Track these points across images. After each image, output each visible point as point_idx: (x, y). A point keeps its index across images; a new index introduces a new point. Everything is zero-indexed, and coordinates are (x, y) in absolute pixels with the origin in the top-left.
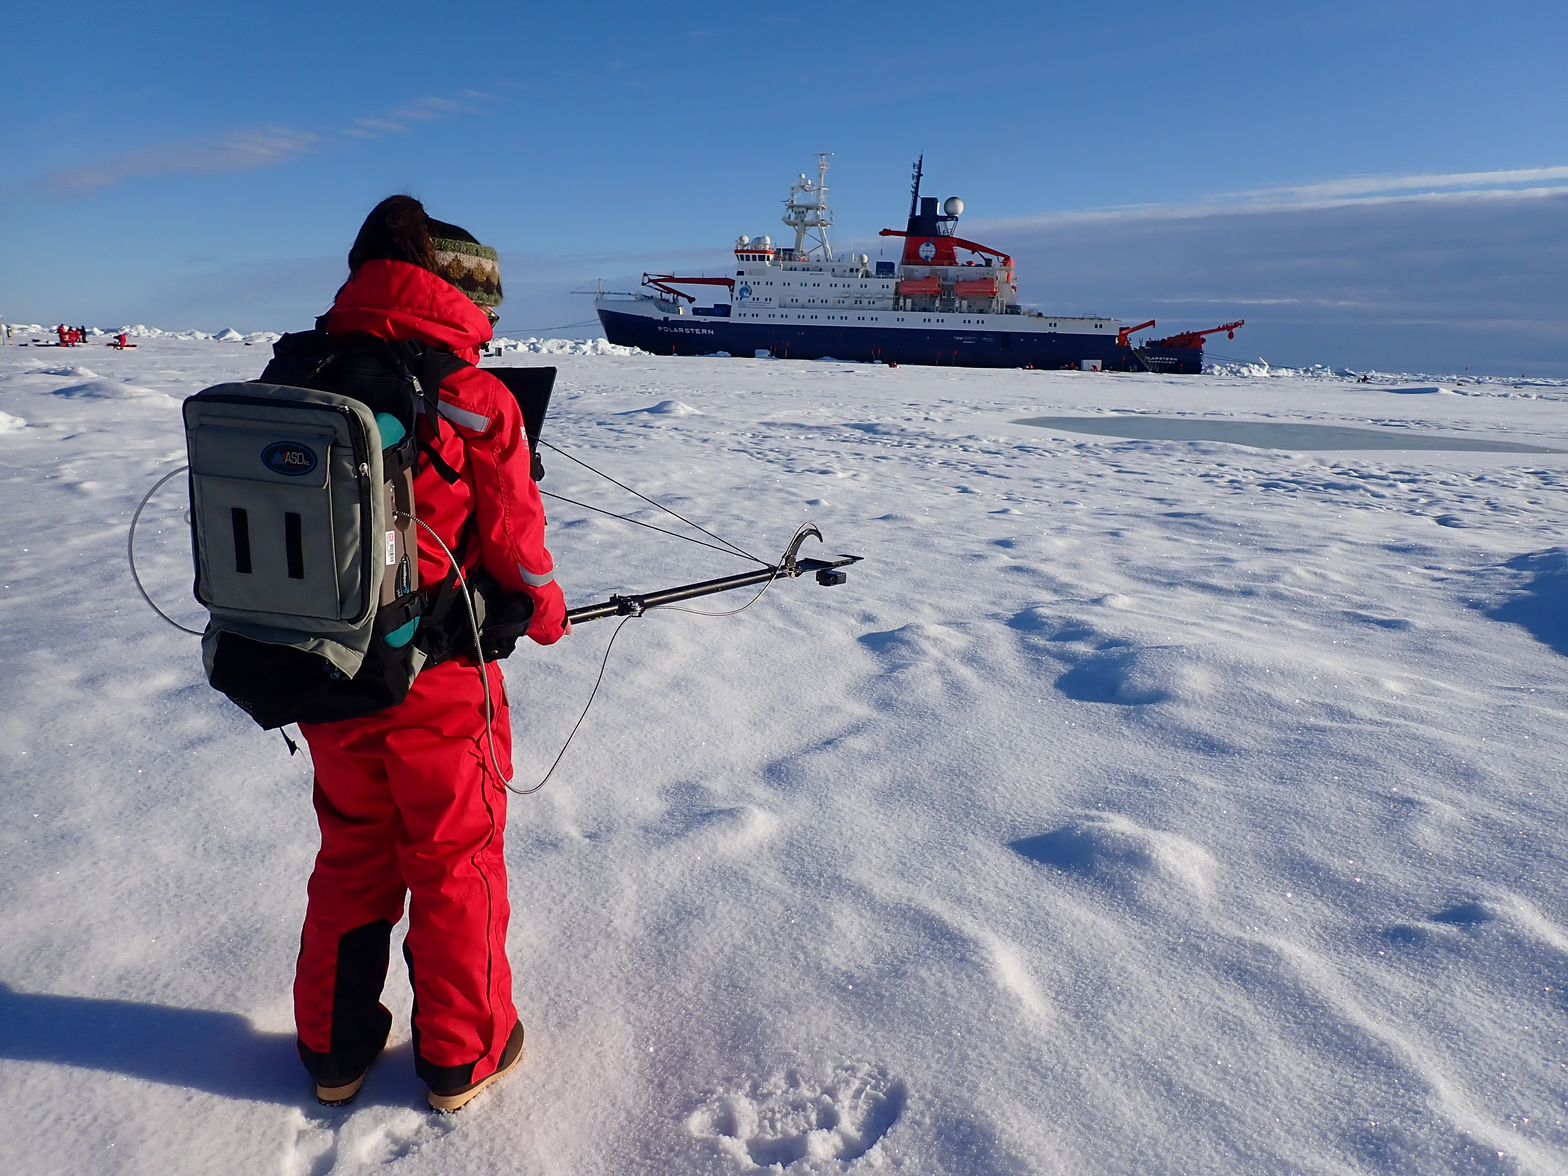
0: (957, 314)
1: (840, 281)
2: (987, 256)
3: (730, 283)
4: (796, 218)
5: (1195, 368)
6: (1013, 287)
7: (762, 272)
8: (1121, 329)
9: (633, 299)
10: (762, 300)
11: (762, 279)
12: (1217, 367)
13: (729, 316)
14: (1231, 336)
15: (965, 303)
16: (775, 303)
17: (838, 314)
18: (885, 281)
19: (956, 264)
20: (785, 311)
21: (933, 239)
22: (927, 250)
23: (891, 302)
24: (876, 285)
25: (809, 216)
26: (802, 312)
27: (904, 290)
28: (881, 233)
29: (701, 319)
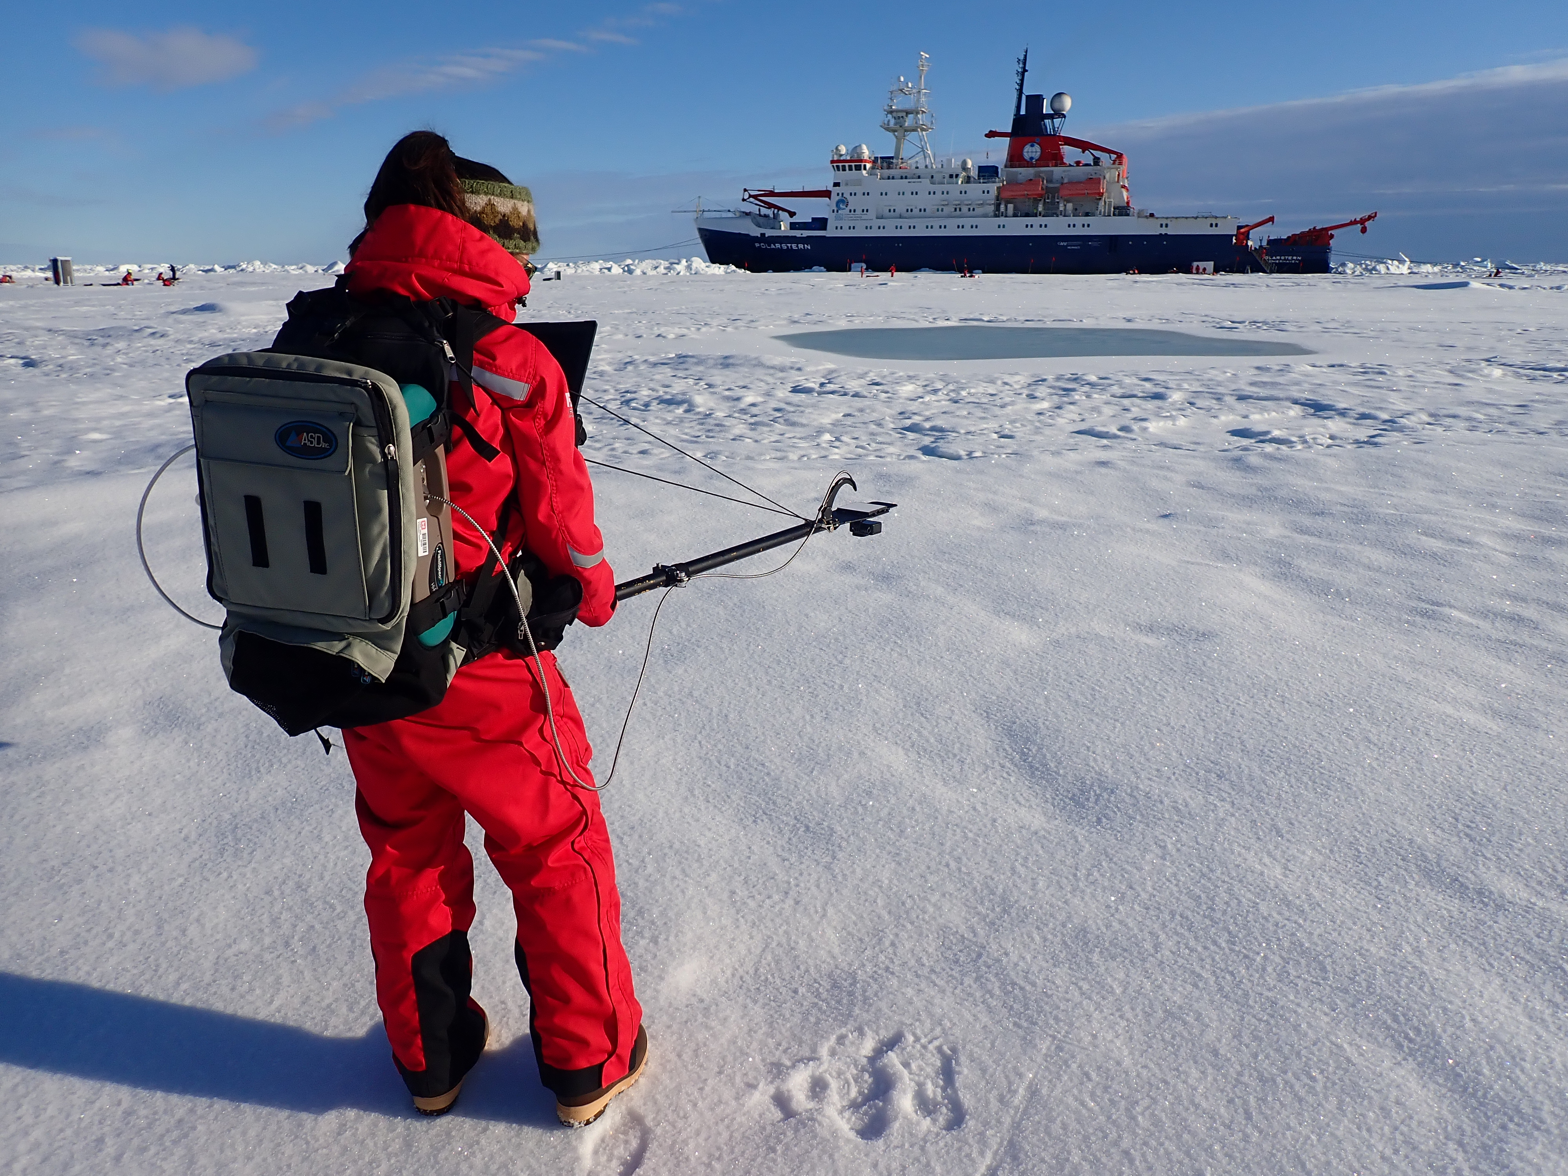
0: (1061, 218)
1: (938, 188)
2: (1097, 153)
3: (826, 194)
4: (896, 124)
5: (1324, 268)
6: (1124, 187)
7: (859, 182)
8: (1239, 228)
9: (730, 215)
10: (859, 212)
11: (858, 190)
12: (1351, 265)
13: (825, 229)
14: (1364, 230)
15: (1070, 206)
16: (872, 214)
17: (936, 223)
18: (985, 187)
19: (1063, 164)
20: (881, 222)
21: (1038, 139)
22: (1032, 151)
23: (992, 208)
24: (976, 190)
25: (909, 122)
26: (899, 222)
27: (1006, 194)
28: (987, 136)
29: (798, 233)
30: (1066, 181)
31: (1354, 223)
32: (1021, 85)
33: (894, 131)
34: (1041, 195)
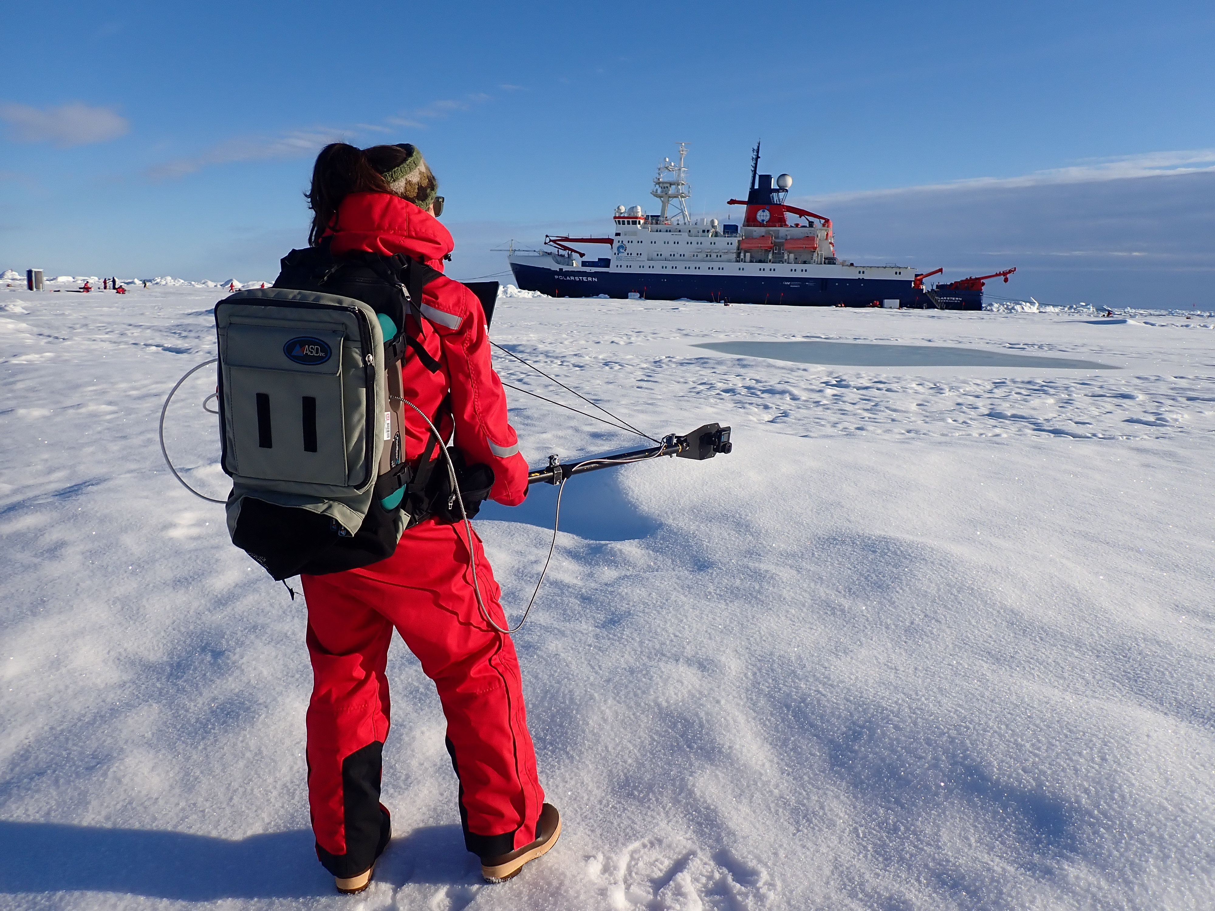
0: (785, 264)
1: (694, 240)
2: (811, 219)
3: (610, 241)
4: (662, 192)
5: (978, 307)
6: (831, 243)
7: (635, 233)
8: (916, 276)
9: (536, 254)
10: (634, 255)
11: (635, 239)
12: (996, 305)
13: (609, 267)
14: (1006, 280)
15: (792, 256)
16: (644, 257)
17: (693, 265)
18: (729, 240)
19: (786, 225)
20: (652, 263)
21: (767, 207)
22: (763, 215)
23: (735, 256)
24: (722, 242)
25: (672, 190)
26: (665, 263)
27: (744, 246)
28: (728, 203)
29: (587, 269)
30: (789, 237)
31: (999, 274)
32: (755, 168)
33: (660, 197)
34: (771, 248)
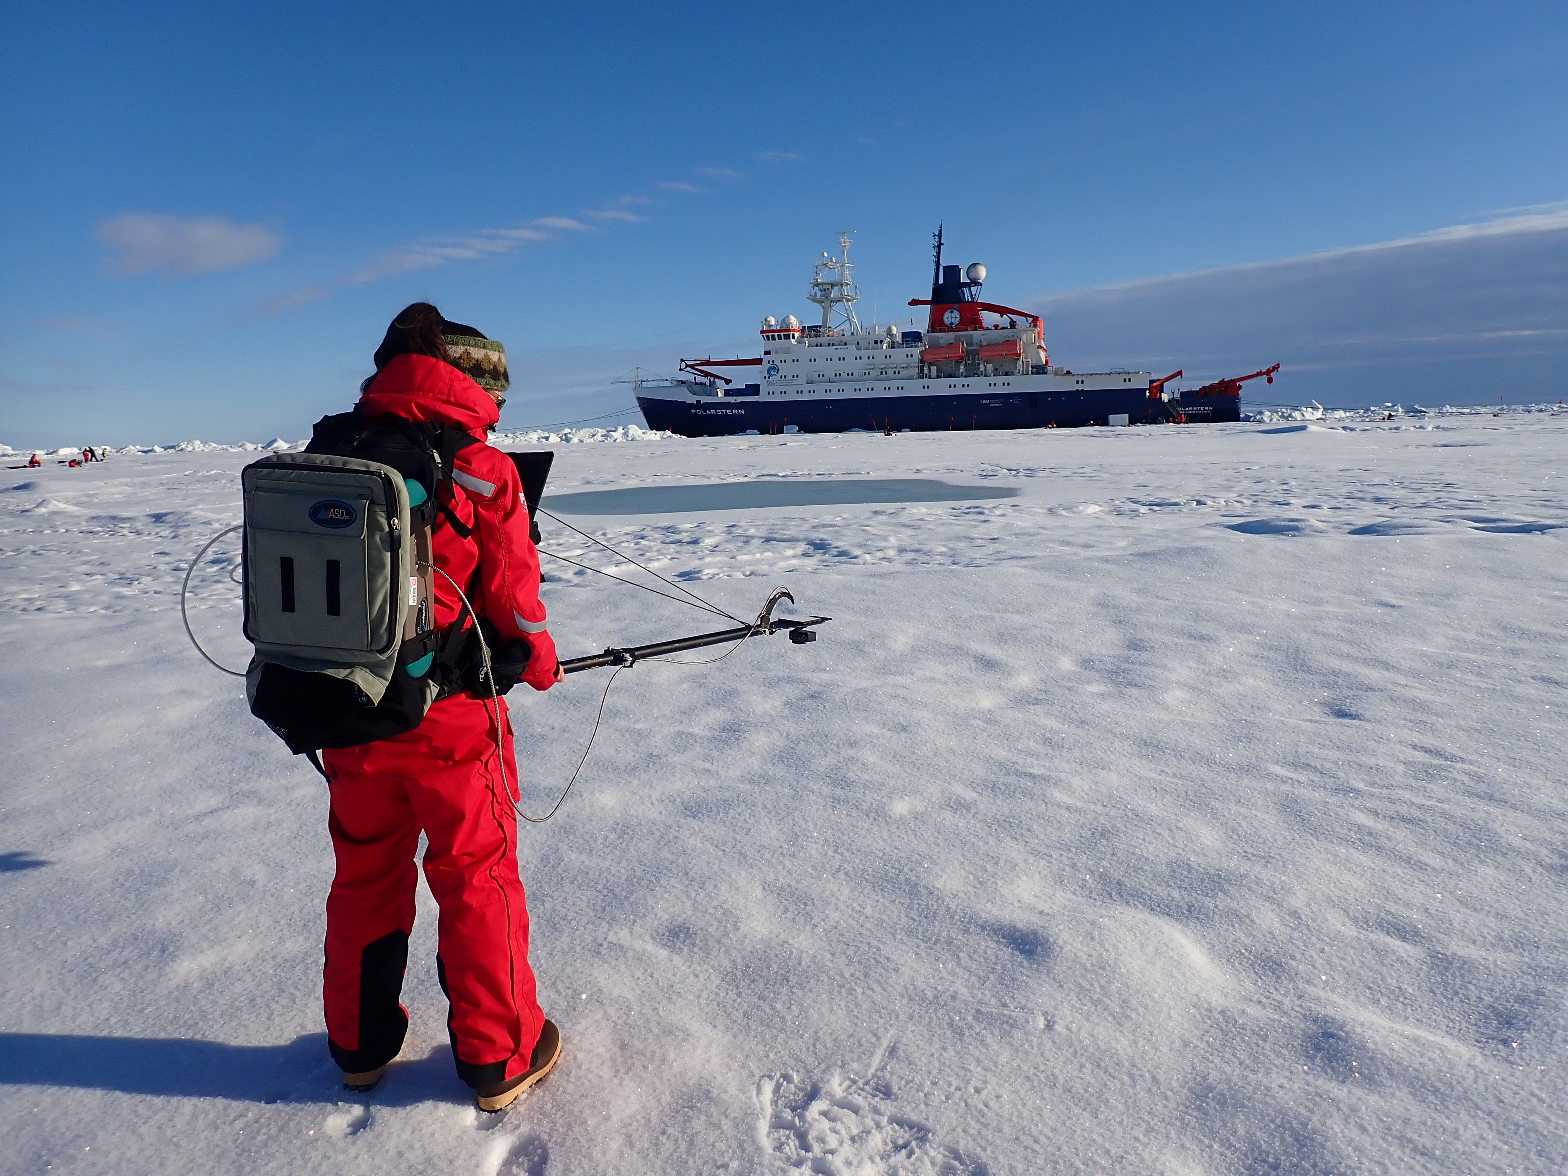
0: (982, 378)
1: (864, 353)
2: (1014, 317)
3: (758, 362)
4: (822, 296)
5: (1235, 417)
6: (1040, 347)
7: (788, 350)
9: (667, 384)
10: (789, 377)
11: (788, 357)
13: (758, 395)
14: (1271, 381)
15: (990, 367)
16: (802, 380)
17: (864, 386)
18: (909, 351)
19: (982, 328)
20: (811, 387)
21: (957, 306)
22: (952, 317)
23: (917, 370)
24: (900, 355)
25: (834, 293)
26: (828, 386)
27: (927, 358)
28: (909, 304)
29: (732, 399)
30: (985, 343)
31: (1259, 374)
32: (938, 257)
33: (821, 302)
34: (962, 358)
